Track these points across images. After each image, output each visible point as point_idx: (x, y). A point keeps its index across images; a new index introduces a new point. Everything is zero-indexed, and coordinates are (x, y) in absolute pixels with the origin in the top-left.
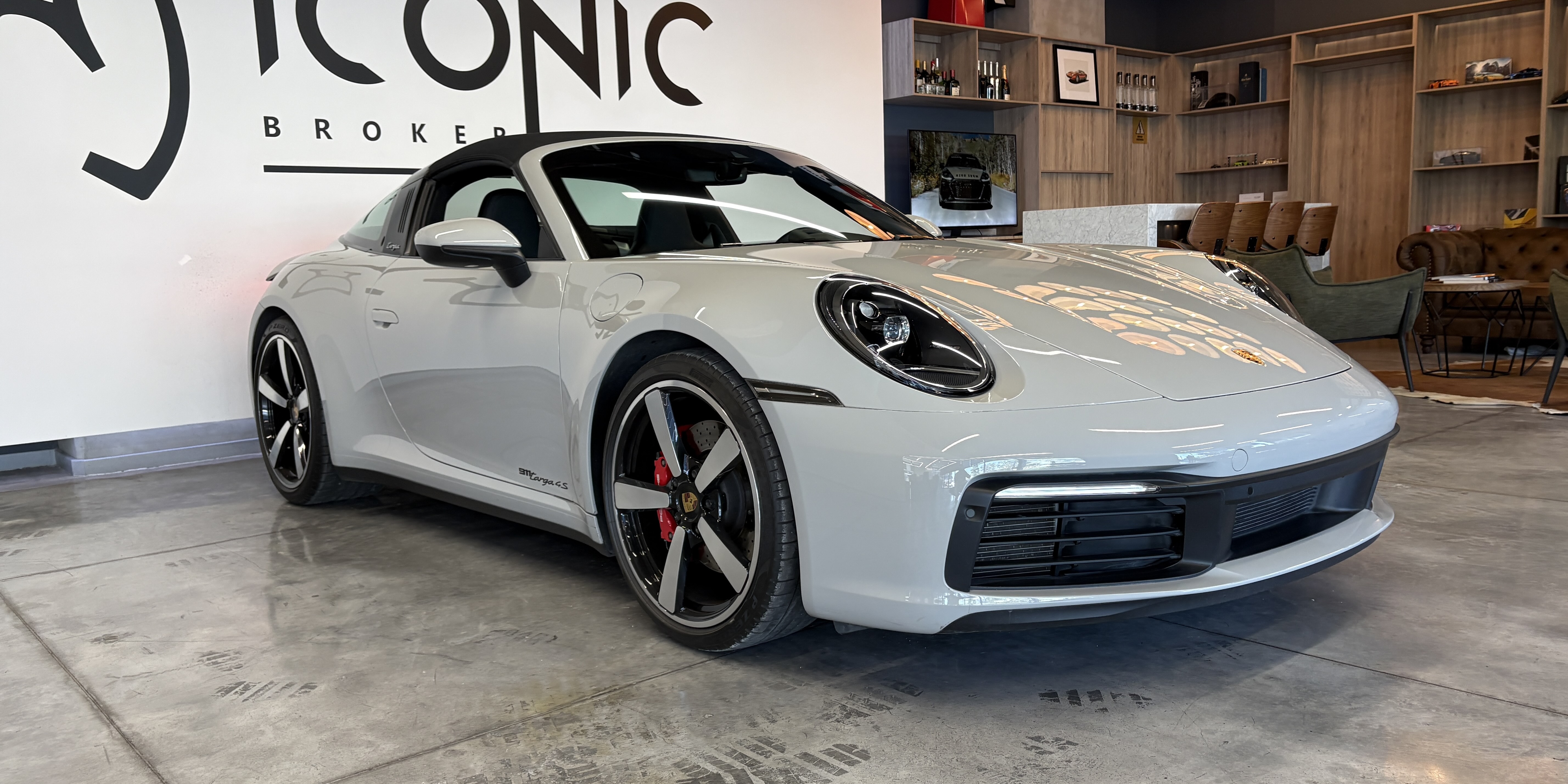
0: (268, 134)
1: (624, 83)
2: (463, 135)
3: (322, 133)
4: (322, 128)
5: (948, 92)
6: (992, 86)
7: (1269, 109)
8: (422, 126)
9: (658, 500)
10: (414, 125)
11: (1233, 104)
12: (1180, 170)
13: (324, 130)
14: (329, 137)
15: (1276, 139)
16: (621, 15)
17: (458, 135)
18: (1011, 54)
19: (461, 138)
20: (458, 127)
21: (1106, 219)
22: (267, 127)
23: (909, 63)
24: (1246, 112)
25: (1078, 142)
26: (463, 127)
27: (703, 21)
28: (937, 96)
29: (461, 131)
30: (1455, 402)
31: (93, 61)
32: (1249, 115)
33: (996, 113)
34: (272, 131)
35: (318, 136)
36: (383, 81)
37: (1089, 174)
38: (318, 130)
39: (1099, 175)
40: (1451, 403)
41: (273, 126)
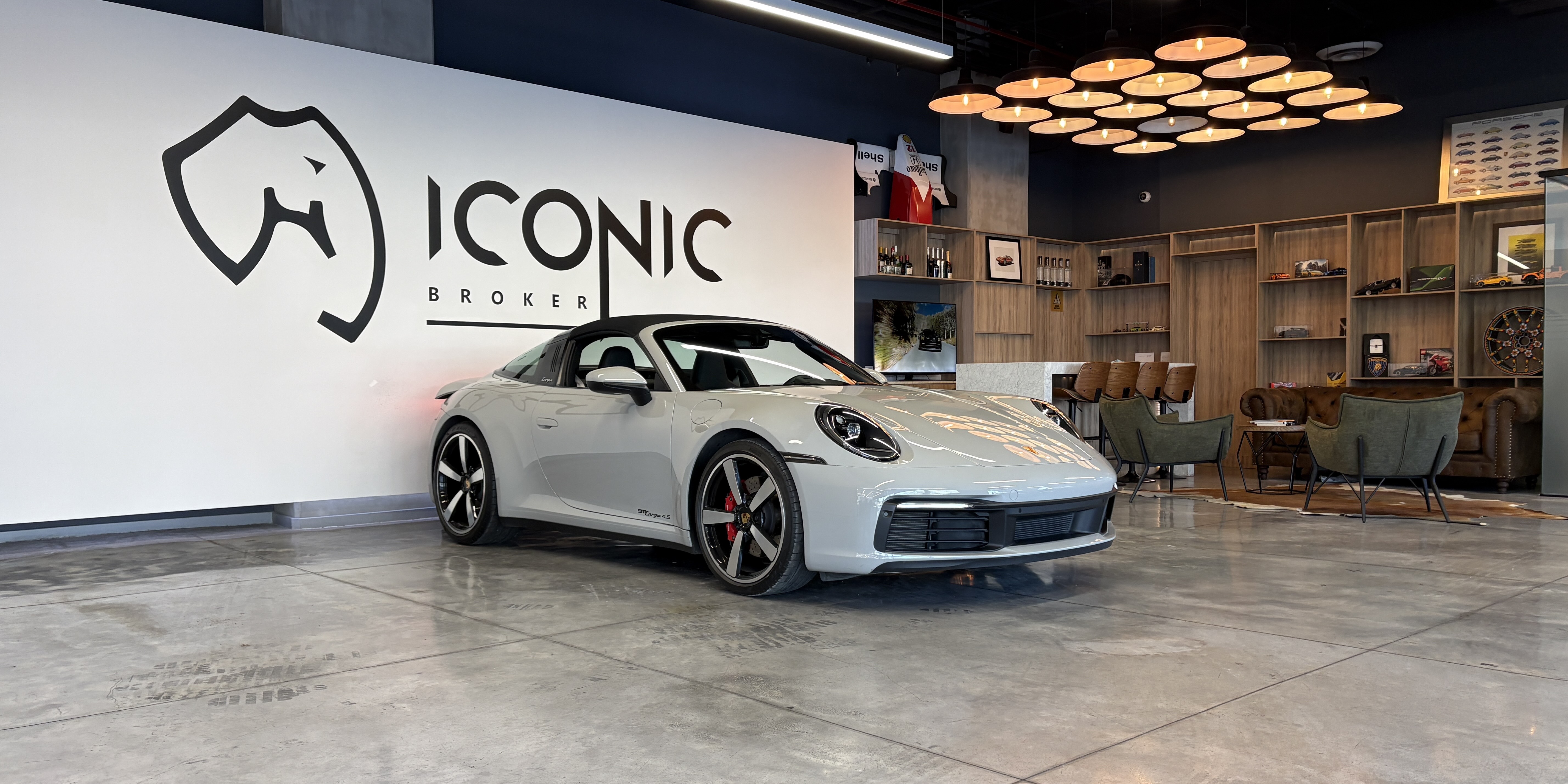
0: (431, 299)
1: (668, 266)
2: (557, 301)
3: (465, 299)
4: (465, 295)
5: (904, 272)
6: (938, 267)
7: (1158, 288)
8: (531, 294)
9: (728, 518)
10: (525, 294)
11: (1129, 283)
12: (1089, 333)
13: (466, 296)
14: (469, 301)
15: (1162, 311)
16: (668, 218)
17: (554, 301)
18: (954, 243)
19: (556, 304)
20: (554, 296)
21: (1015, 372)
22: (431, 294)
23: (874, 251)
24: (1140, 290)
25: (1005, 310)
26: (558, 296)
27: (725, 222)
28: (895, 275)
29: (556, 298)
30: (1247, 507)
31: (329, 251)
32: (1143, 292)
33: (941, 286)
34: (434, 297)
35: (463, 301)
36: (506, 263)
37: (1014, 335)
38: (463, 296)
39: (1023, 335)
40: (1245, 508)
41: (434, 294)
